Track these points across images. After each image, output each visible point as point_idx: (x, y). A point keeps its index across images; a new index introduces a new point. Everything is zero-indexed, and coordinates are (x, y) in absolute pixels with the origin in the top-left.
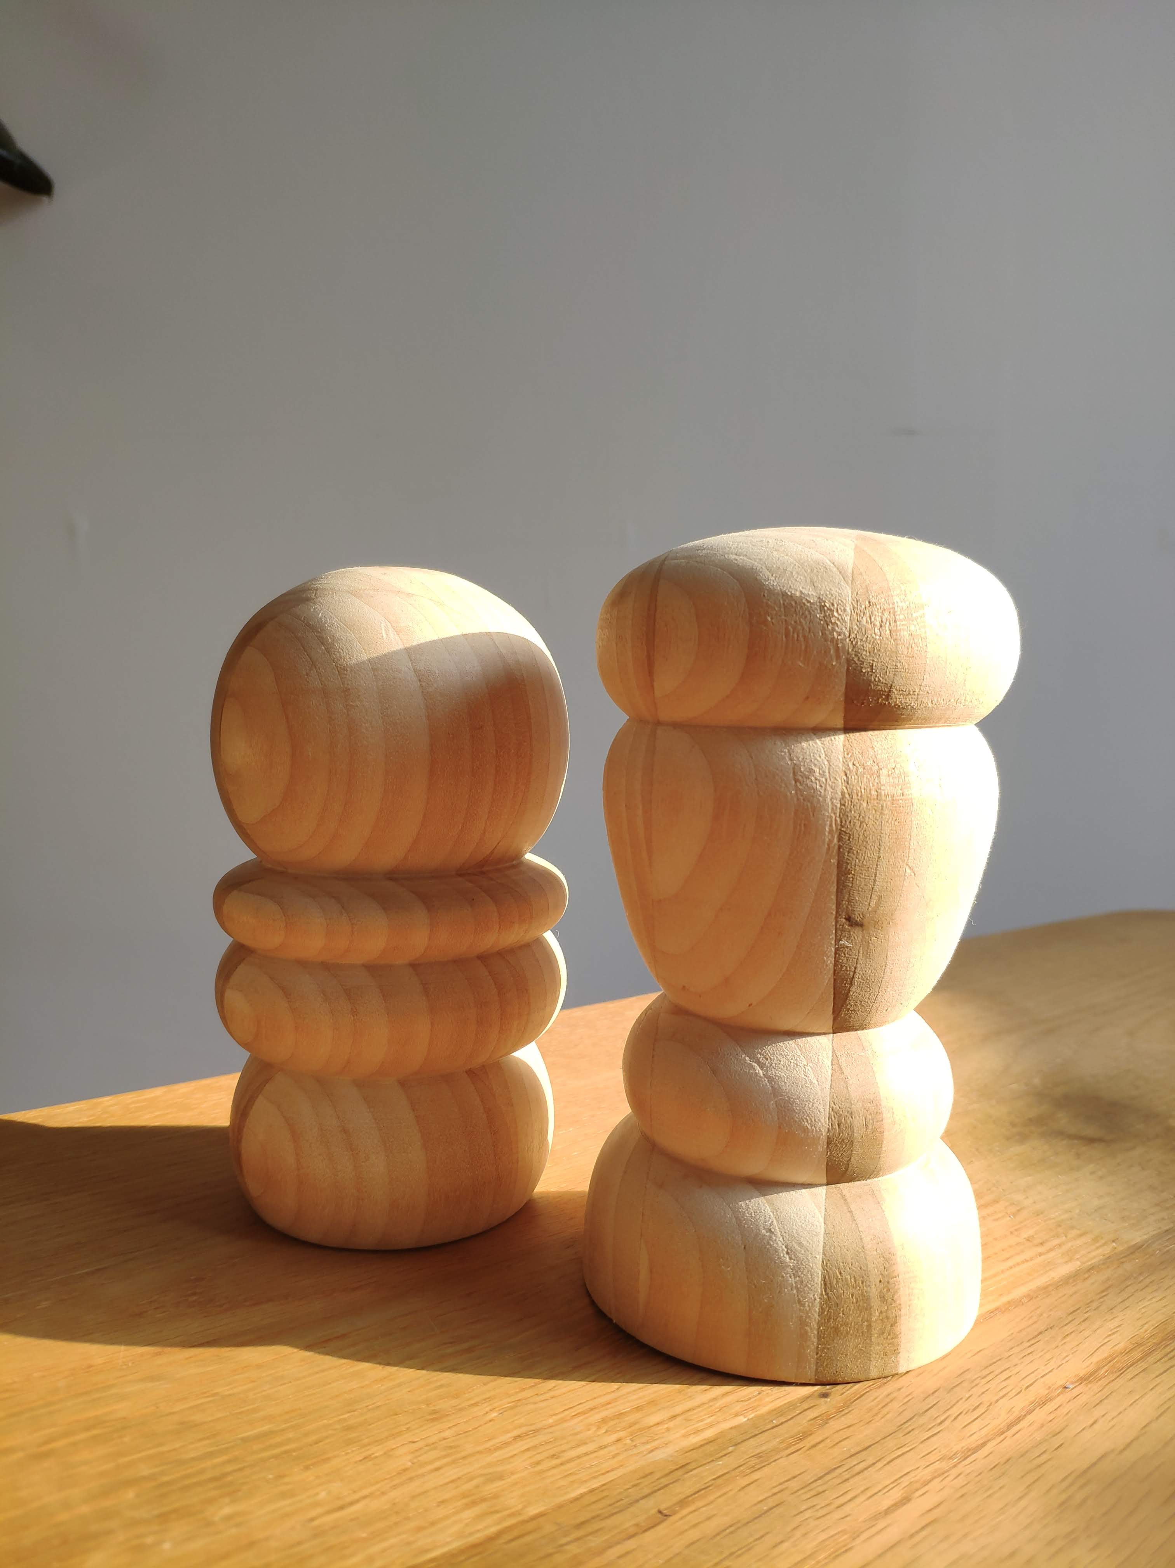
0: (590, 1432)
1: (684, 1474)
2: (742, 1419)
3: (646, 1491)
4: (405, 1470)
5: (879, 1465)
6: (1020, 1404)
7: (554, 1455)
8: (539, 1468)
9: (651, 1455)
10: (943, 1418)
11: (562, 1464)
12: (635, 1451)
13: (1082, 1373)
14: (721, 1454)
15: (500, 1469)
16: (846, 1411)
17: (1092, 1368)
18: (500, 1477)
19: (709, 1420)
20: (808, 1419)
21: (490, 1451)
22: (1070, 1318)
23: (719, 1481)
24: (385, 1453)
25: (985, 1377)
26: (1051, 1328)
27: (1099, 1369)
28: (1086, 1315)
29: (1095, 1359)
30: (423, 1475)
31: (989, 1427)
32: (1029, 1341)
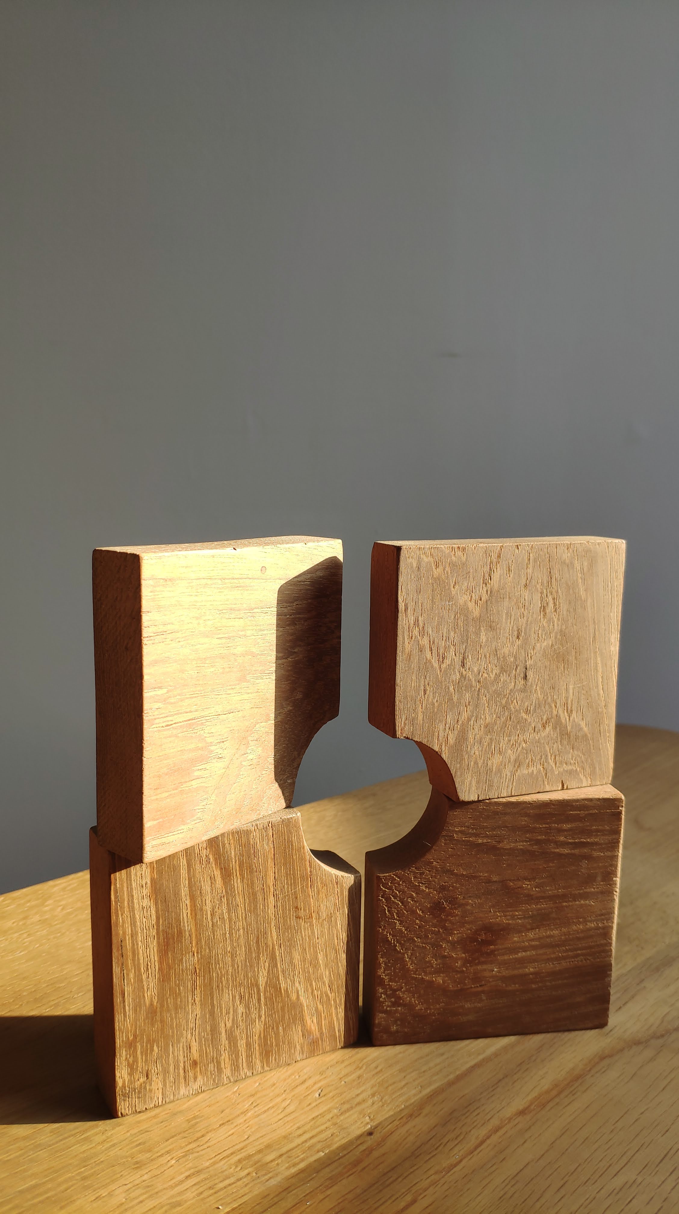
0: (232, 1170)
1: (288, 1193)
2: (322, 1154)
4: (122, 1204)
5: (400, 1179)
6: (483, 1132)
7: (211, 1187)
8: (202, 1196)
9: (267, 1183)
10: (438, 1145)
11: (215, 1193)
12: (259, 1181)
13: (521, 1108)
14: (309, 1179)
15: (178, 1199)
16: (383, 1144)
17: (526, 1105)
19: (302, 1156)
20: (360, 1150)
21: (172, 1187)
22: (518, 1069)
23: (307, 1198)
24: (109, 1193)
25: (465, 1114)
26: (507, 1076)
27: (531, 1103)
28: (527, 1066)
29: (530, 1098)
30: (132, 1207)
31: (466, 1149)
32: (492, 1087)
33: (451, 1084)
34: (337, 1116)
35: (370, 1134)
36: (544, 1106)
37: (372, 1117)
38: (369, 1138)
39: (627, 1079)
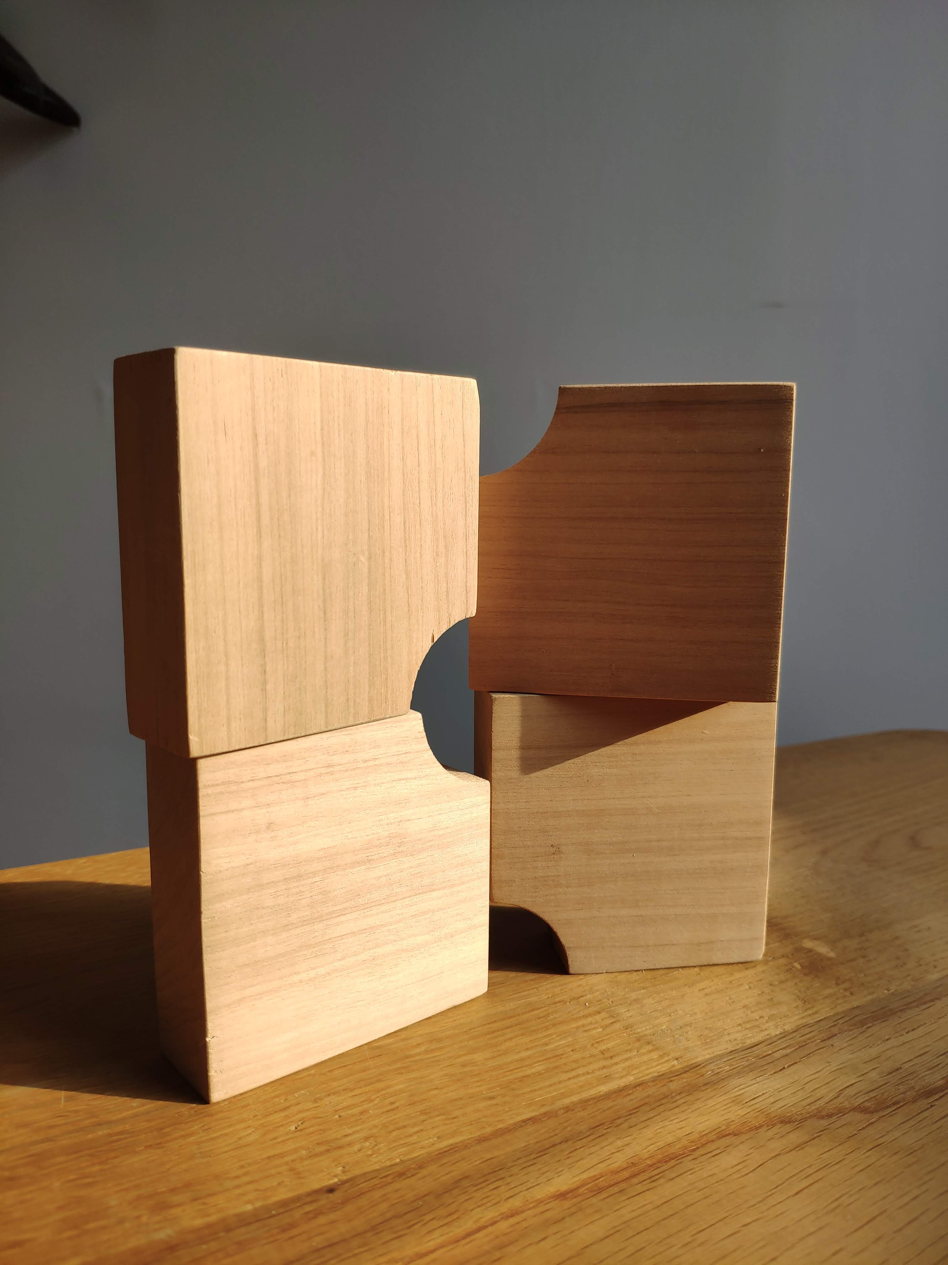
0: (120, 1207)
2: (249, 1207)
6: (490, 1214)
9: (153, 1234)
10: (415, 1221)
12: (144, 1229)
13: (564, 1188)
16: (339, 1208)
17: (575, 1186)
18: (23, 1244)
20: (303, 1212)
21: (30, 1220)
22: (588, 1134)
25: (477, 1185)
26: (566, 1141)
27: (582, 1186)
28: (605, 1131)
29: (584, 1176)
31: (451, 1234)
32: (538, 1152)
33: (481, 1140)
34: (302, 1159)
35: (331, 1190)
36: (600, 1190)
37: (347, 1168)
38: (326, 1195)
39: (745, 1171)
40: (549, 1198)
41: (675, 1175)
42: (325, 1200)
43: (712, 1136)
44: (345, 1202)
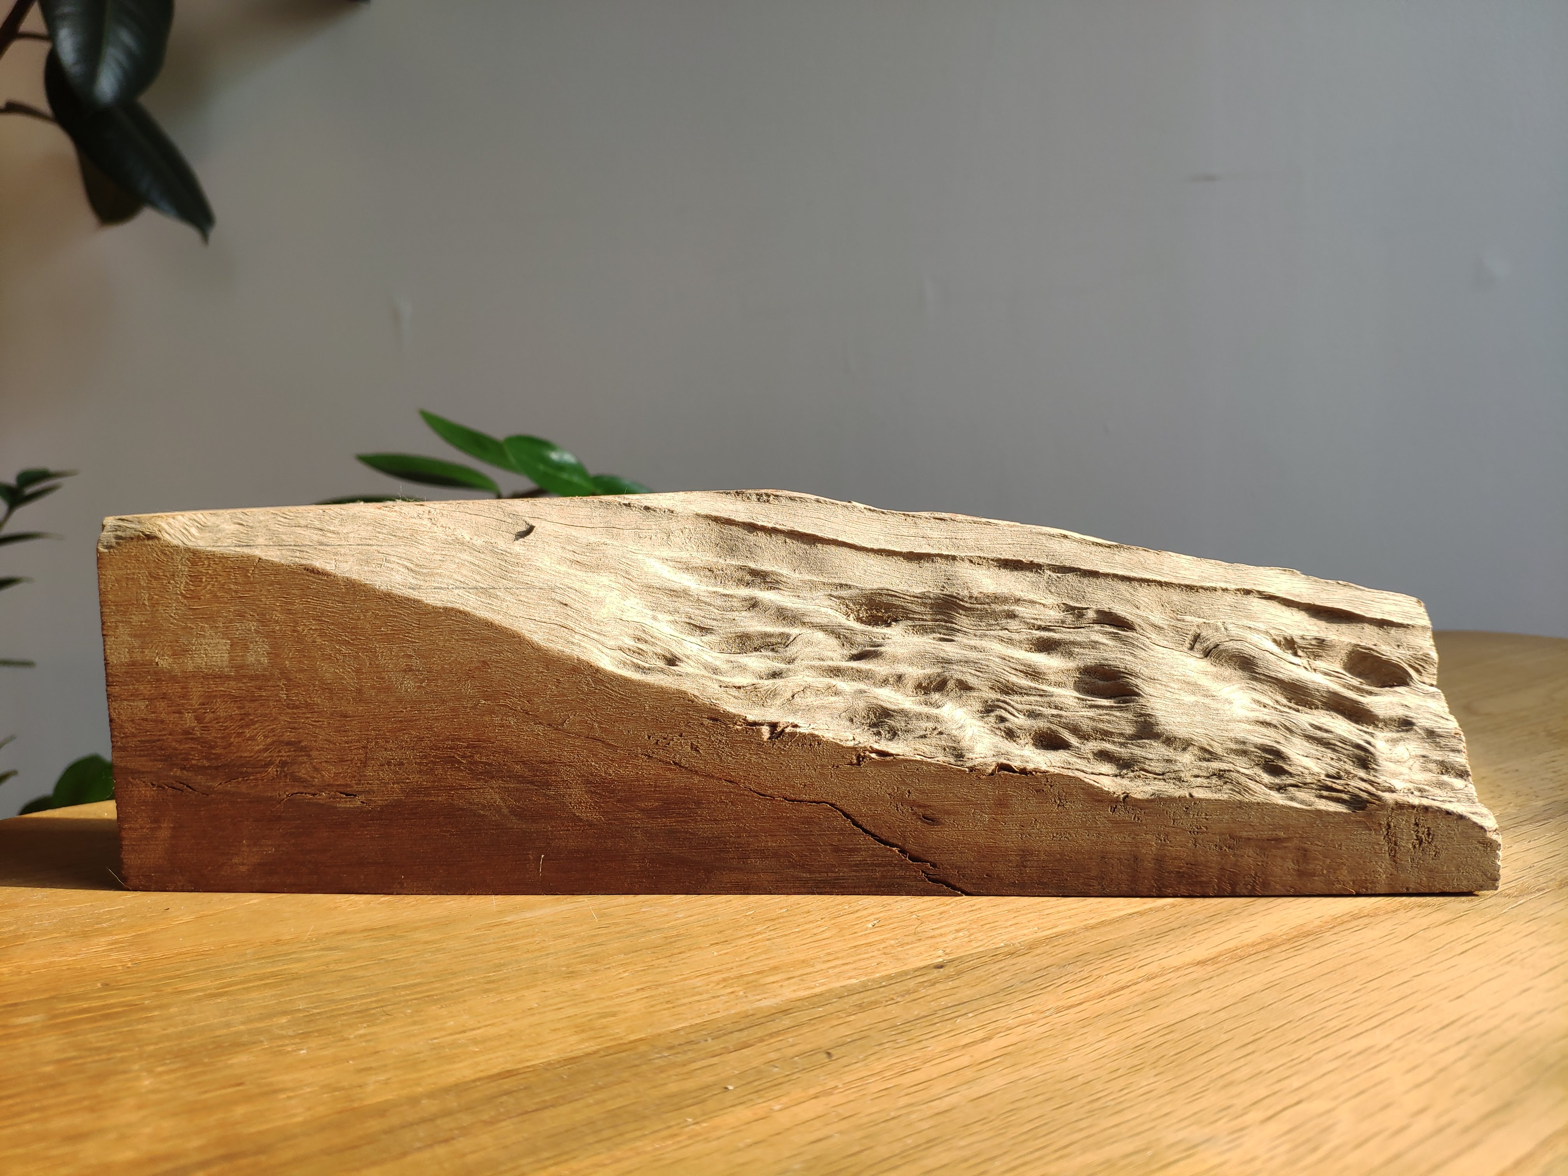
0: (709, 987)
2: (854, 981)
3: (742, 1026)
4: (530, 1009)
8: (652, 1009)
10: (1048, 985)
11: (673, 1007)
13: (1201, 959)
14: (824, 1003)
15: (614, 1009)
16: (955, 978)
18: (614, 1014)
20: (917, 982)
21: (611, 998)
23: (813, 1022)
24: (517, 998)
25: (1100, 959)
30: (545, 1012)
31: (1090, 992)
32: (1157, 935)
33: (1088, 928)
34: (893, 947)
35: (940, 966)
36: (1242, 959)
37: (949, 951)
38: (936, 970)
39: (1395, 940)
40: (1188, 965)
41: (1319, 945)
42: (936, 973)
43: (1345, 918)
44: (960, 973)
